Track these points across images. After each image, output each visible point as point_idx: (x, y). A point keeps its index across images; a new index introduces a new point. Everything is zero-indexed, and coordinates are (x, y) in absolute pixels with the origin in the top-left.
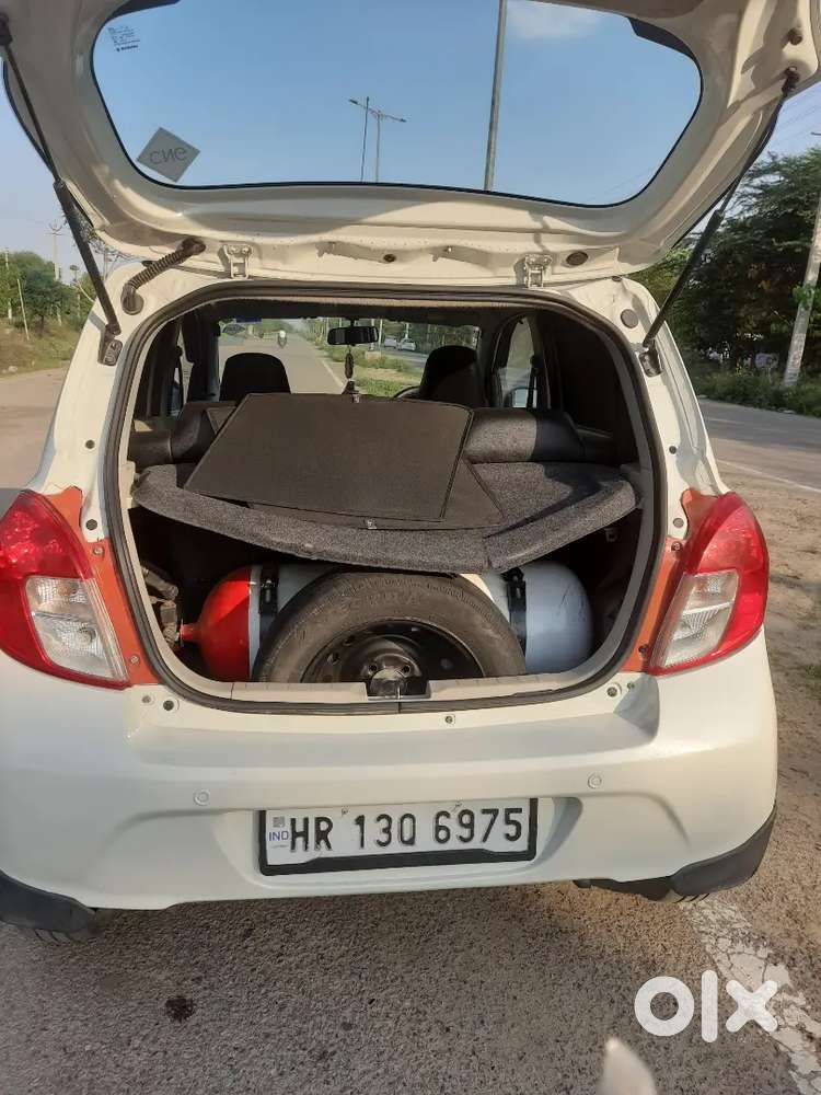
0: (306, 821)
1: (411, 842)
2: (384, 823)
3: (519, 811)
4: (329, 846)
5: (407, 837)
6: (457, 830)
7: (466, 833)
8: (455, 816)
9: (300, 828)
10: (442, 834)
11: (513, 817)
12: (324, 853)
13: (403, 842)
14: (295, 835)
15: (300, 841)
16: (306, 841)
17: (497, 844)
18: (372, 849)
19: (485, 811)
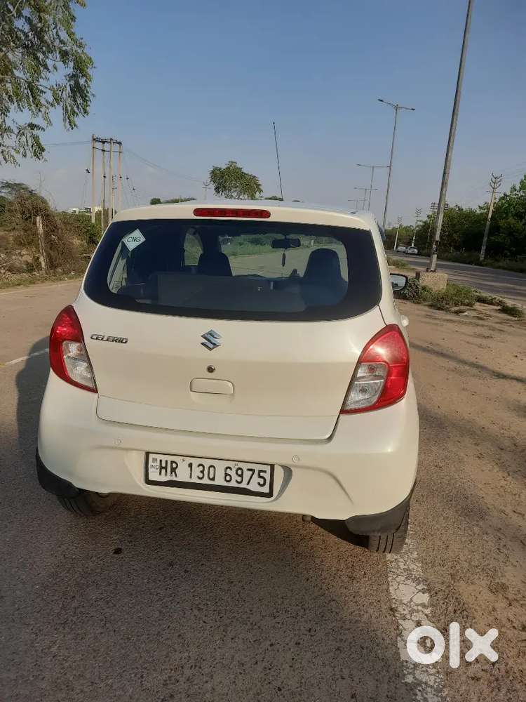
0: (167, 461)
1: (213, 479)
2: (201, 468)
3: (265, 472)
4: (176, 475)
5: (211, 476)
6: (235, 477)
7: (239, 479)
8: (234, 470)
9: (164, 465)
10: (228, 478)
11: (262, 474)
12: (174, 478)
13: (209, 478)
14: (161, 468)
15: (163, 471)
16: (166, 471)
17: (253, 487)
18: (195, 480)
19: (249, 470)
